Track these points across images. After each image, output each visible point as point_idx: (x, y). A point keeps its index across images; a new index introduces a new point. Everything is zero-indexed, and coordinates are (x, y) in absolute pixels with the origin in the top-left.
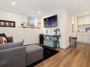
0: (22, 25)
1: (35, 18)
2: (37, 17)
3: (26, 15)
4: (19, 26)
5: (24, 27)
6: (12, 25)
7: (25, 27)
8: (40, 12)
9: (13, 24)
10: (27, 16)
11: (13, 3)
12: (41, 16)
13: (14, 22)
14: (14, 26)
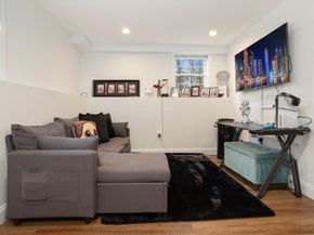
0: (158, 87)
1: (207, 57)
2: (213, 55)
3: (170, 53)
4: (149, 91)
5: (163, 96)
6: (131, 91)
7: (167, 95)
8: (213, 33)
9: (133, 86)
10: (175, 56)
11: (126, 31)
12: (227, 47)
13: (137, 83)
14: (137, 94)
